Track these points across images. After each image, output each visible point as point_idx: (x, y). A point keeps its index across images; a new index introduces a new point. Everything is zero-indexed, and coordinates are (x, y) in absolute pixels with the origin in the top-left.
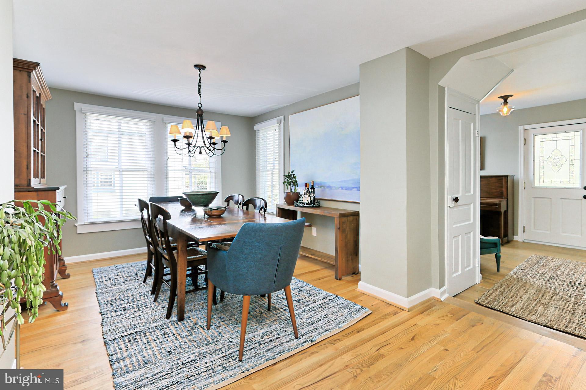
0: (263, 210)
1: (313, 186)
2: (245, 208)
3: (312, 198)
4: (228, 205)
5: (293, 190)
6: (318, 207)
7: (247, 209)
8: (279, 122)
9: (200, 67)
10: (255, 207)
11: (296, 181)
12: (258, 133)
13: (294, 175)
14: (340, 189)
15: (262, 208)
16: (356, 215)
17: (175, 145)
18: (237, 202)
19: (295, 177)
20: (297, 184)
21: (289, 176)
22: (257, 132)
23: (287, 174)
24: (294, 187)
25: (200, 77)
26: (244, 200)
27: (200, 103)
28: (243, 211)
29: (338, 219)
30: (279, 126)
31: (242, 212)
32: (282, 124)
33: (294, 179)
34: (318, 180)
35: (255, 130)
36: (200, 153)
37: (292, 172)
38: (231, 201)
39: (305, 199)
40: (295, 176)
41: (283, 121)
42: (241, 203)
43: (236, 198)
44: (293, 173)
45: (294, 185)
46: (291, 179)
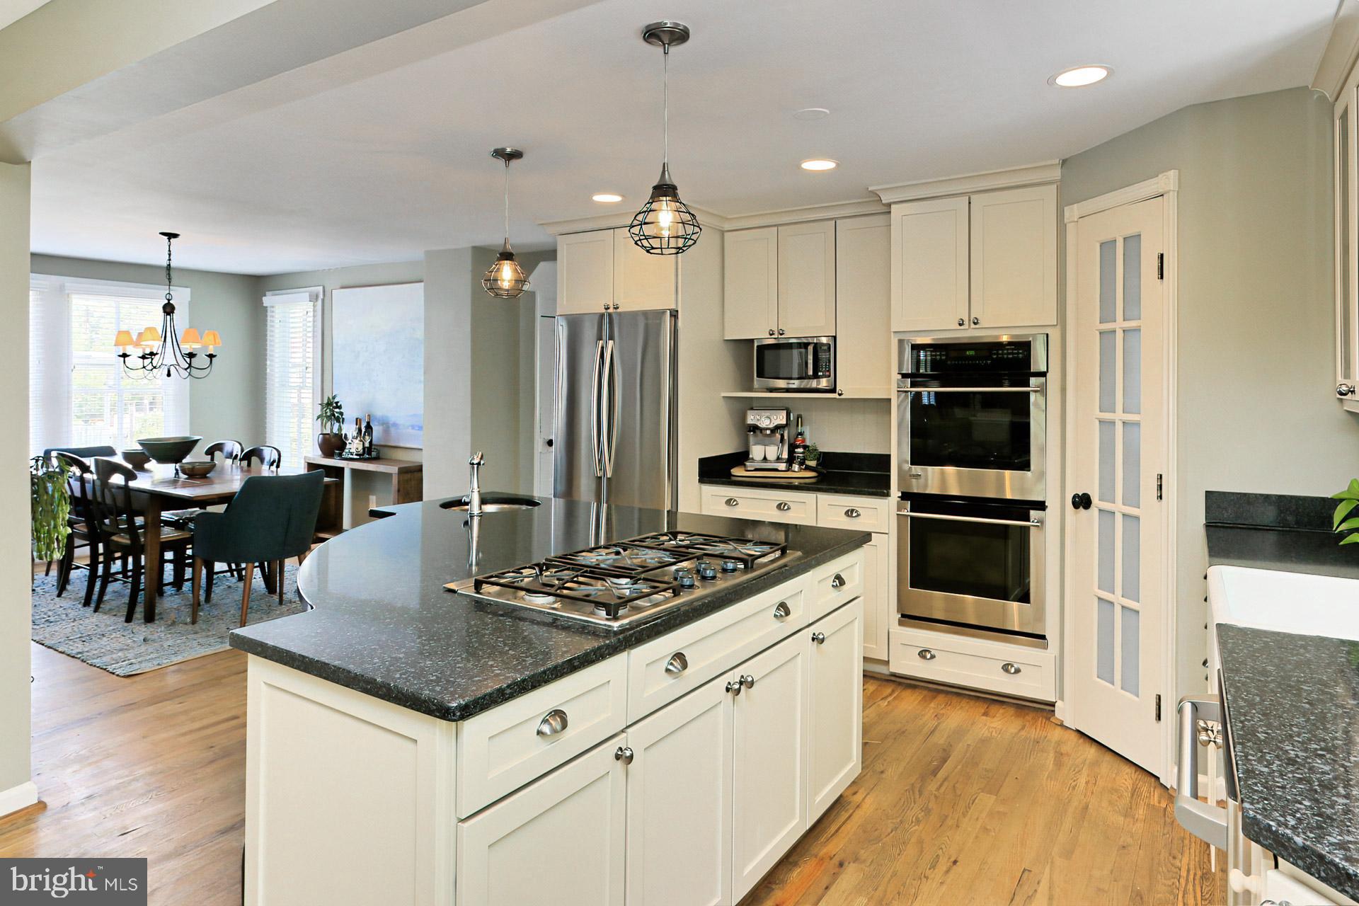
0: (275, 464)
1: (368, 423)
2: (245, 463)
3: (367, 445)
4: (212, 459)
5: (335, 431)
6: (377, 459)
7: (249, 465)
8: (314, 298)
9: (171, 236)
10: (262, 460)
11: (342, 414)
12: (273, 312)
13: (337, 403)
14: (410, 428)
15: (274, 461)
16: (419, 469)
17: (124, 362)
18: (230, 456)
19: (340, 407)
20: (343, 419)
21: (329, 404)
22: (269, 309)
23: (326, 401)
24: (336, 425)
25: (169, 251)
26: (242, 451)
27: (169, 294)
28: (242, 468)
29: (397, 476)
30: (314, 306)
31: (239, 470)
32: (319, 302)
33: (337, 410)
34: (379, 412)
35: (264, 305)
36: (169, 375)
37: (334, 398)
38: (217, 454)
39: (354, 446)
40: (339, 404)
41: (321, 296)
42: (237, 456)
43: (228, 448)
44: (336, 400)
45: (338, 420)
46: (331, 410)
